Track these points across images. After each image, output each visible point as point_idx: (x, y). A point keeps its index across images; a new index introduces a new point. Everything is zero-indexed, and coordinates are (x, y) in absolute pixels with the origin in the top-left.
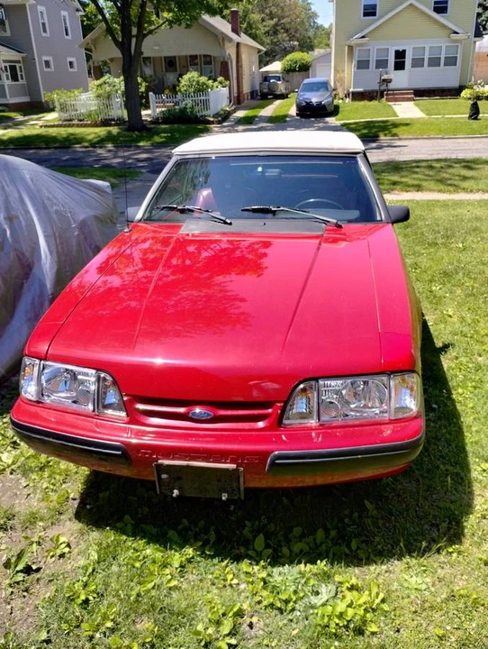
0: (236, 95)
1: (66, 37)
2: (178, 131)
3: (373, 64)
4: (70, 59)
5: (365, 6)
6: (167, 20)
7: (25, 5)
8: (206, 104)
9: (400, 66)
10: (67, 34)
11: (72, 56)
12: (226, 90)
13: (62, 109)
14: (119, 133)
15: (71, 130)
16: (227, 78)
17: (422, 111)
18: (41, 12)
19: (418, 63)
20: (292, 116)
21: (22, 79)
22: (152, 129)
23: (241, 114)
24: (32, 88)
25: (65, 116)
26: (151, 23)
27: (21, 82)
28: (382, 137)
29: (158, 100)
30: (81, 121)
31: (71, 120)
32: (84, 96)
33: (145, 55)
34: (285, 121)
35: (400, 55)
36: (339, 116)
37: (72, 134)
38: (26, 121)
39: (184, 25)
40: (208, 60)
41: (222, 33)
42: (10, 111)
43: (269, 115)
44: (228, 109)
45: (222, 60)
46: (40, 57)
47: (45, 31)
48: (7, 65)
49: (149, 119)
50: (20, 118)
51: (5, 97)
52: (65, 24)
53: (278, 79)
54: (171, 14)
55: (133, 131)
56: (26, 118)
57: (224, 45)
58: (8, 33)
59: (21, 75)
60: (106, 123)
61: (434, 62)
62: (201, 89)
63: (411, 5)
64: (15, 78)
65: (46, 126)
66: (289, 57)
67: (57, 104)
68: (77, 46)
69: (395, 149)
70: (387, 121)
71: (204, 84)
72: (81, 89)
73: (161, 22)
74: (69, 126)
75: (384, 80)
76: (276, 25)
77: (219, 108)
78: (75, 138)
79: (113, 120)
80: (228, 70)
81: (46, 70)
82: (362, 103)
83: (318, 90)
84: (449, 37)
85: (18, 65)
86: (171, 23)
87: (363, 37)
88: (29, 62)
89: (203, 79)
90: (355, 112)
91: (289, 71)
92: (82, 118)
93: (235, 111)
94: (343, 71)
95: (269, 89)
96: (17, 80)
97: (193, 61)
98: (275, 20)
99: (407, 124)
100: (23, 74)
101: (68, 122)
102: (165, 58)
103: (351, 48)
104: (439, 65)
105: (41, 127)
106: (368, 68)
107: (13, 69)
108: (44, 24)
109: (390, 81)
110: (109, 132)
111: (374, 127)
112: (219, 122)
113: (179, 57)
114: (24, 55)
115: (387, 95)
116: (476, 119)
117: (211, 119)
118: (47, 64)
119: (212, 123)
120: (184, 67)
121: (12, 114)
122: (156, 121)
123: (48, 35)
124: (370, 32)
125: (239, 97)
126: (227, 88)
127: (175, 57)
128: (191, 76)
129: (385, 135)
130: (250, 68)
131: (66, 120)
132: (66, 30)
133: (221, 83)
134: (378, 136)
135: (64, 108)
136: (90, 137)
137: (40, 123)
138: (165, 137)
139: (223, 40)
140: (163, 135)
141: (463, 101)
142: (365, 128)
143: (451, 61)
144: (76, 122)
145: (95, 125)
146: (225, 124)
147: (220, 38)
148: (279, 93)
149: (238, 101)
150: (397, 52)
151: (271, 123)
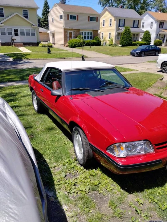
3: (7, 33)
9: (16, 35)
17: (29, 50)
19: (23, 34)
35: (16, 31)
61: (28, 34)
63: (17, 14)
75: (13, 39)
84: (31, 26)
87: (1, 24)
90: (5, 50)
99: (29, 55)
104: (30, 35)
106: (5, 35)
109: (15, 40)
115: (14, 44)
116: (50, 53)
124: (3, 22)
129: (24, 58)
134: (22, 59)
141: (40, 47)
143: (33, 34)
150: (15, 30)
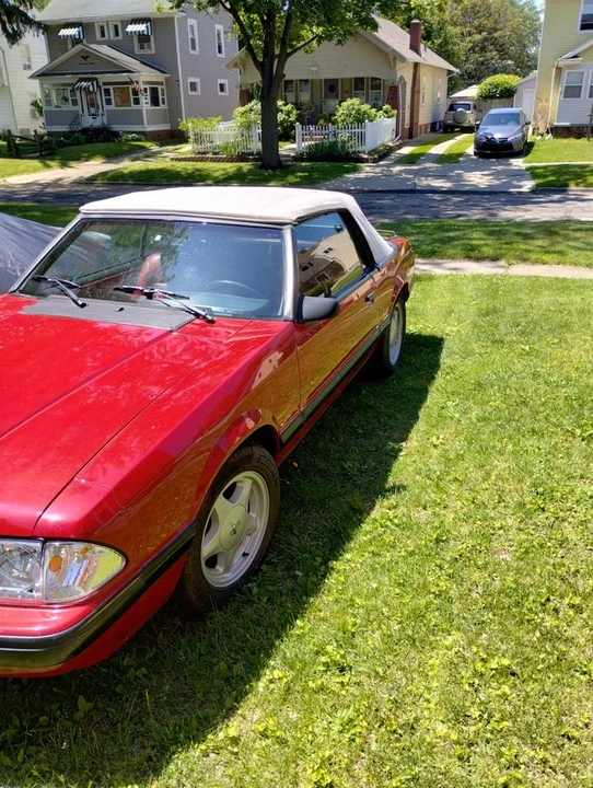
0: (407, 126)
1: (219, 55)
2: (317, 170)
3: (585, 92)
4: (220, 81)
5: (584, 16)
6: (317, 36)
7: (173, 18)
8: (362, 137)
10: (220, 52)
11: (224, 78)
12: (392, 121)
13: (196, 141)
14: (250, 170)
15: (199, 165)
16: (395, 105)
18: (192, 26)
20: (469, 155)
21: (164, 103)
22: (289, 166)
23: (406, 150)
24: (174, 114)
25: (200, 148)
26: (300, 38)
27: (162, 107)
28: (572, 187)
29: (304, 132)
30: (216, 154)
31: (204, 153)
32: (221, 126)
33: (288, 77)
34: (458, 162)
36: (530, 157)
37: (198, 170)
38: (159, 152)
39: (335, 41)
40: (376, 83)
41: (394, 51)
42: (147, 140)
43: (441, 153)
44: (391, 144)
45: (391, 84)
46: (185, 80)
47: (194, 48)
48: (148, 87)
49: (293, 154)
50: (155, 148)
51: (143, 124)
52: (219, 39)
53: (467, 107)
54: (321, 29)
55: (266, 169)
56: (161, 149)
57: (395, 64)
58: (153, 51)
59: (163, 99)
60: (243, 158)
62: (360, 119)
64: (155, 101)
65: (177, 160)
66: (490, 80)
67: (191, 134)
68: (223, 66)
69: (580, 204)
70: (586, 166)
71: (365, 112)
72: (220, 118)
73: (311, 37)
74: (202, 160)
76: (485, 39)
77: (379, 143)
78: (200, 175)
79: (252, 154)
80: (397, 98)
81: (190, 93)
82: (566, 141)
83: (506, 123)
85: (160, 87)
86: (320, 39)
87: (575, 57)
88: (172, 84)
89: (366, 107)
90: (553, 152)
91: (487, 97)
92: (217, 151)
93: (400, 147)
94: (547, 100)
95: (454, 120)
96: (158, 105)
97: (358, 85)
98: (484, 34)
100: (165, 97)
101: (201, 156)
102: (326, 80)
103: (559, 69)
105: (172, 159)
106: (579, 96)
107: (154, 92)
108: (193, 40)
110: (240, 169)
111: (565, 173)
112: (375, 161)
113: (342, 80)
114: (168, 76)
117: (366, 156)
118: (193, 86)
119: (366, 161)
120: (347, 92)
121: (147, 144)
122: (299, 158)
123: (197, 52)
124: (585, 50)
125: (411, 129)
126: (394, 118)
127: (336, 80)
128: (353, 103)
129: (577, 185)
130: (434, 94)
131: (199, 153)
132: (220, 47)
133: (386, 112)
134: (567, 186)
135: (198, 139)
136: (216, 174)
137: (172, 155)
138: (301, 177)
139: (395, 59)
140: (300, 174)
142: (553, 174)
144: (210, 155)
145: (231, 160)
146: (381, 163)
147: (392, 58)
148: (466, 125)
149: (409, 134)
151: (438, 163)
